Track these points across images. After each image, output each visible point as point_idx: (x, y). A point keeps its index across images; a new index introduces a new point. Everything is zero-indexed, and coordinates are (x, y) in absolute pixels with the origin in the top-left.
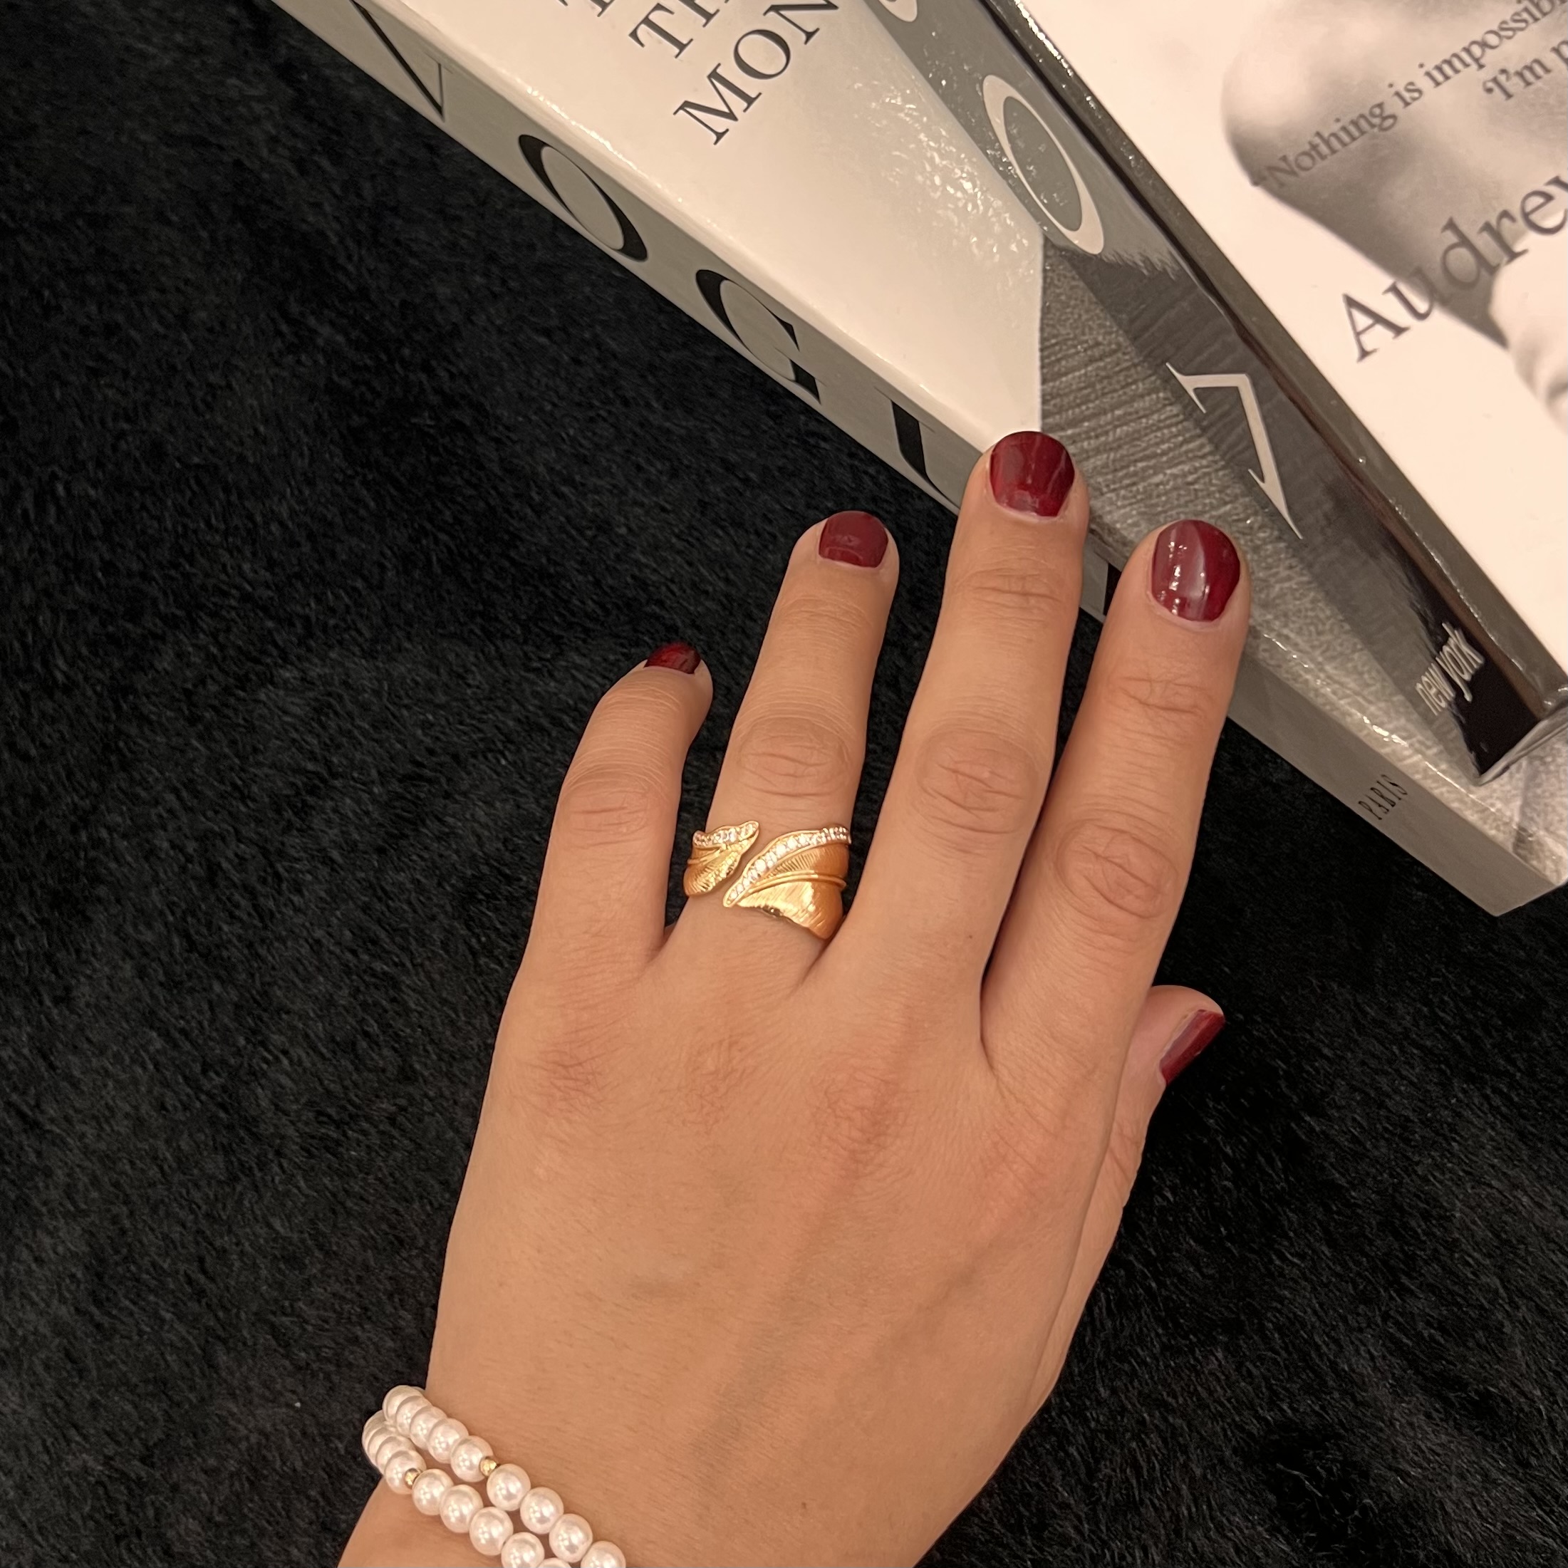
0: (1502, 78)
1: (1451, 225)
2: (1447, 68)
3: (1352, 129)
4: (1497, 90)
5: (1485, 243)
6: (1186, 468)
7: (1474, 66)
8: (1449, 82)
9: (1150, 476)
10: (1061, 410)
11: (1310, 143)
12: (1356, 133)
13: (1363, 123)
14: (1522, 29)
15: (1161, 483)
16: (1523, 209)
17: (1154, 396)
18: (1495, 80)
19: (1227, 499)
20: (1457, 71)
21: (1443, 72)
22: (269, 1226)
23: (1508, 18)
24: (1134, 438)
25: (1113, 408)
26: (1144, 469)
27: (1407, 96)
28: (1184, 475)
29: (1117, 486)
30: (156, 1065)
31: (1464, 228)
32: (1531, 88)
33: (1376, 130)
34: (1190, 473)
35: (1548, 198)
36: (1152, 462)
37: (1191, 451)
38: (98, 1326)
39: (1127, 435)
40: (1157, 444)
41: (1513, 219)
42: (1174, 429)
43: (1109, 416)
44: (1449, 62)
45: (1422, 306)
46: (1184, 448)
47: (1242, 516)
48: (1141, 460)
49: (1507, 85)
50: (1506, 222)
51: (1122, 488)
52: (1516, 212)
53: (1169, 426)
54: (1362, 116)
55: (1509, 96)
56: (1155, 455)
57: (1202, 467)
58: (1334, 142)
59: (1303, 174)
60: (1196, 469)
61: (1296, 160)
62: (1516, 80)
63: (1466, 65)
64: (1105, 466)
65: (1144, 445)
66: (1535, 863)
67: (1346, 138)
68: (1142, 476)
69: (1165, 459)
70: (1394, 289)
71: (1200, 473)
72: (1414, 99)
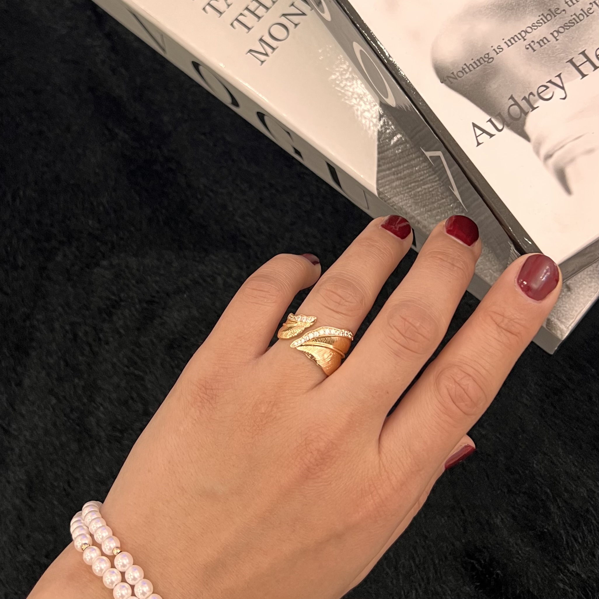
0: (532, 44)
1: (512, 98)
2: (512, 40)
3: (477, 62)
4: (530, 49)
5: (524, 104)
6: (429, 185)
7: (522, 40)
8: (513, 45)
9: (416, 189)
10: (384, 164)
11: (462, 67)
12: (479, 64)
13: (481, 60)
14: (540, 26)
15: (420, 191)
16: (538, 91)
17: (418, 159)
18: (529, 45)
19: (444, 197)
20: (516, 42)
21: (511, 42)
22: (94, 469)
23: (535, 22)
24: (410, 175)
25: (403, 163)
26: (414, 186)
27: (498, 50)
28: (429, 188)
29: (404, 192)
30: (54, 409)
31: (516, 99)
32: (542, 48)
33: (486, 63)
34: (431, 187)
35: (547, 87)
36: (417, 184)
37: (431, 179)
38: (30, 506)
39: (408, 173)
40: (419, 177)
41: (534, 96)
42: (425, 172)
43: (402, 167)
44: (513, 38)
45: (500, 127)
46: (429, 178)
47: (449, 203)
48: (413, 183)
49: (534, 47)
50: (531, 96)
51: (405, 193)
52: (535, 93)
53: (424, 170)
54: (481, 58)
55: (534, 50)
56: (418, 181)
57: (435, 185)
58: (471, 67)
59: (459, 79)
60: (433, 186)
61: (457, 74)
62: (537, 44)
63: (519, 39)
64: (400, 185)
65: (414, 177)
66: (553, 331)
67: (475, 66)
68: (413, 189)
69: (421, 182)
70: (490, 121)
71: (434, 188)
72: (500, 52)
